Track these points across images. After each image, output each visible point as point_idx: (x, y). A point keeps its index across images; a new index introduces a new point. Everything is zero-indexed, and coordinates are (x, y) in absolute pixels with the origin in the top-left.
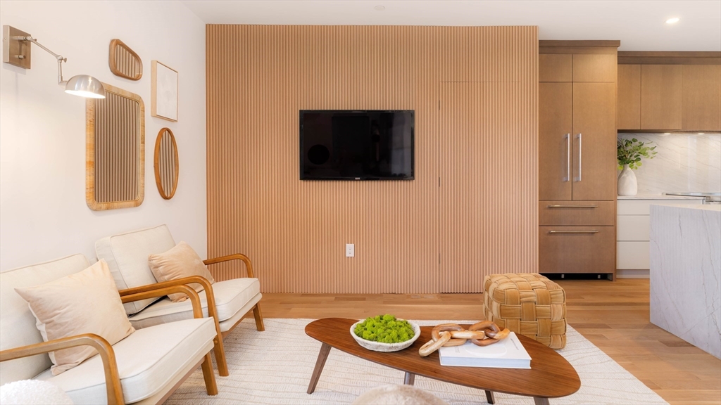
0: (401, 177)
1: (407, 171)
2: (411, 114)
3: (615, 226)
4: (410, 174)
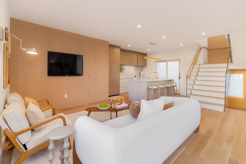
0: (79, 75)
1: (81, 73)
2: (82, 56)
3: (119, 84)
4: (82, 74)
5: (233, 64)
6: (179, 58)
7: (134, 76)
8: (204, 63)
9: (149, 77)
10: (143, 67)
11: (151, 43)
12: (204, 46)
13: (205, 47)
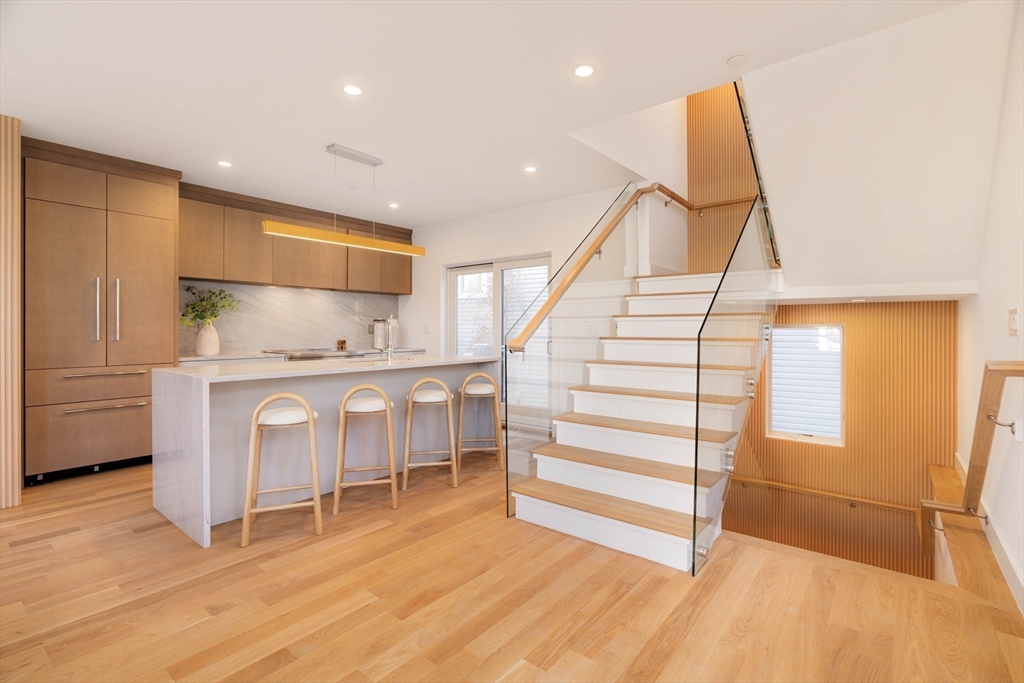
5: (783, 273)
6: (547, 250)
7: (334, 346)
8: (658, 273)
9: (421, 347)
10: (397, 294)
11: (331, 148)
12: (654, 184)
13: (659, 189)
